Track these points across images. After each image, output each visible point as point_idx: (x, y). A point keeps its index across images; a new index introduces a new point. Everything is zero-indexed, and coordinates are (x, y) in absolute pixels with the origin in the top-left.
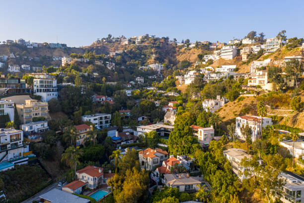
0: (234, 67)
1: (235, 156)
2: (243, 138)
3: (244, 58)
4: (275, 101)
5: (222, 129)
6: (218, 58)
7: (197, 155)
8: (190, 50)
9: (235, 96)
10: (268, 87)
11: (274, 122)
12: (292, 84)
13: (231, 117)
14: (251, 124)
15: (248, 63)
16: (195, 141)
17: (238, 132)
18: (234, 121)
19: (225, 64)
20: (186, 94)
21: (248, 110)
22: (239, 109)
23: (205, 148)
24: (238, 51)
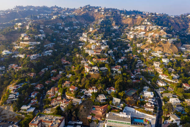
0: (144, 33)
1: (144, 55)
2: (146, 52)
3: (148, 30)
4: (152, 45)
5: (142, 51)
6: (140, 28)
7: (138, 55)
8: (127, 18)
9: (145, 44)
10: (151, 42)
11: (151, 49)
12: (155, 42)
13: (144, 48)
14: (147, 50)
15: (148, 32)
16: (137, 53)
17: (145, 51)
18: (144, 49)
19: (142, 31)
20: (132, 41)
21: (147, 47)
22: (145, 47)
23: (139, 54)
24: (146, 27)
